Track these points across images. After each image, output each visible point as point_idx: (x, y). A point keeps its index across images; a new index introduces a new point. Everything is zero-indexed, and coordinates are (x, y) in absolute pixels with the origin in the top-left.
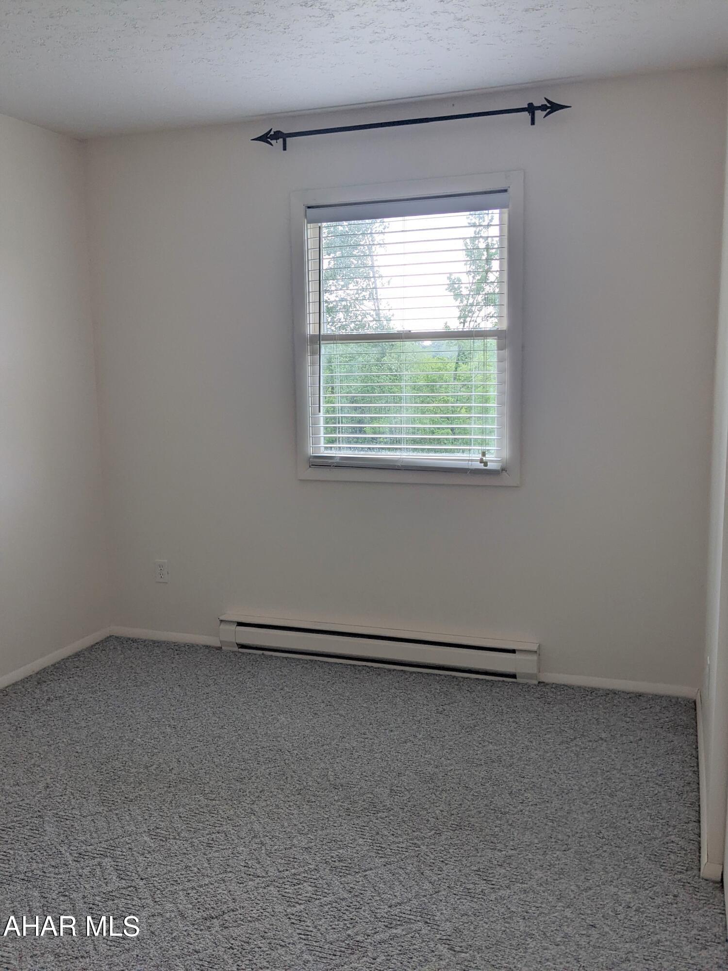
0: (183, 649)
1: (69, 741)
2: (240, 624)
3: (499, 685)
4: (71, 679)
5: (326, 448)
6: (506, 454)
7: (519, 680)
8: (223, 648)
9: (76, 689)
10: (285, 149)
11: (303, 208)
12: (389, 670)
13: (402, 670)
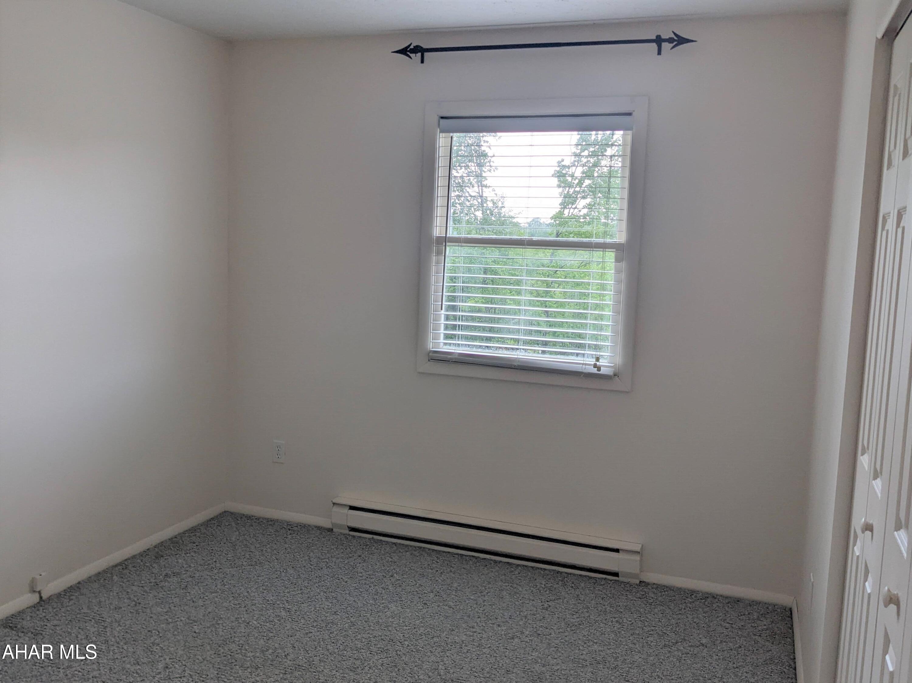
0: (296, 529)
1: (187, 620)
2: (352, 508)
3: (602, 583)
4: (188, 555)
5: (445, 344)
6: (619, 360)
7: (620, 579)
8: (334, 530)
9: (193, 565)
10: (422, 62)
11: (436, 118)
12: (495, 562)
13: (508, 563)
